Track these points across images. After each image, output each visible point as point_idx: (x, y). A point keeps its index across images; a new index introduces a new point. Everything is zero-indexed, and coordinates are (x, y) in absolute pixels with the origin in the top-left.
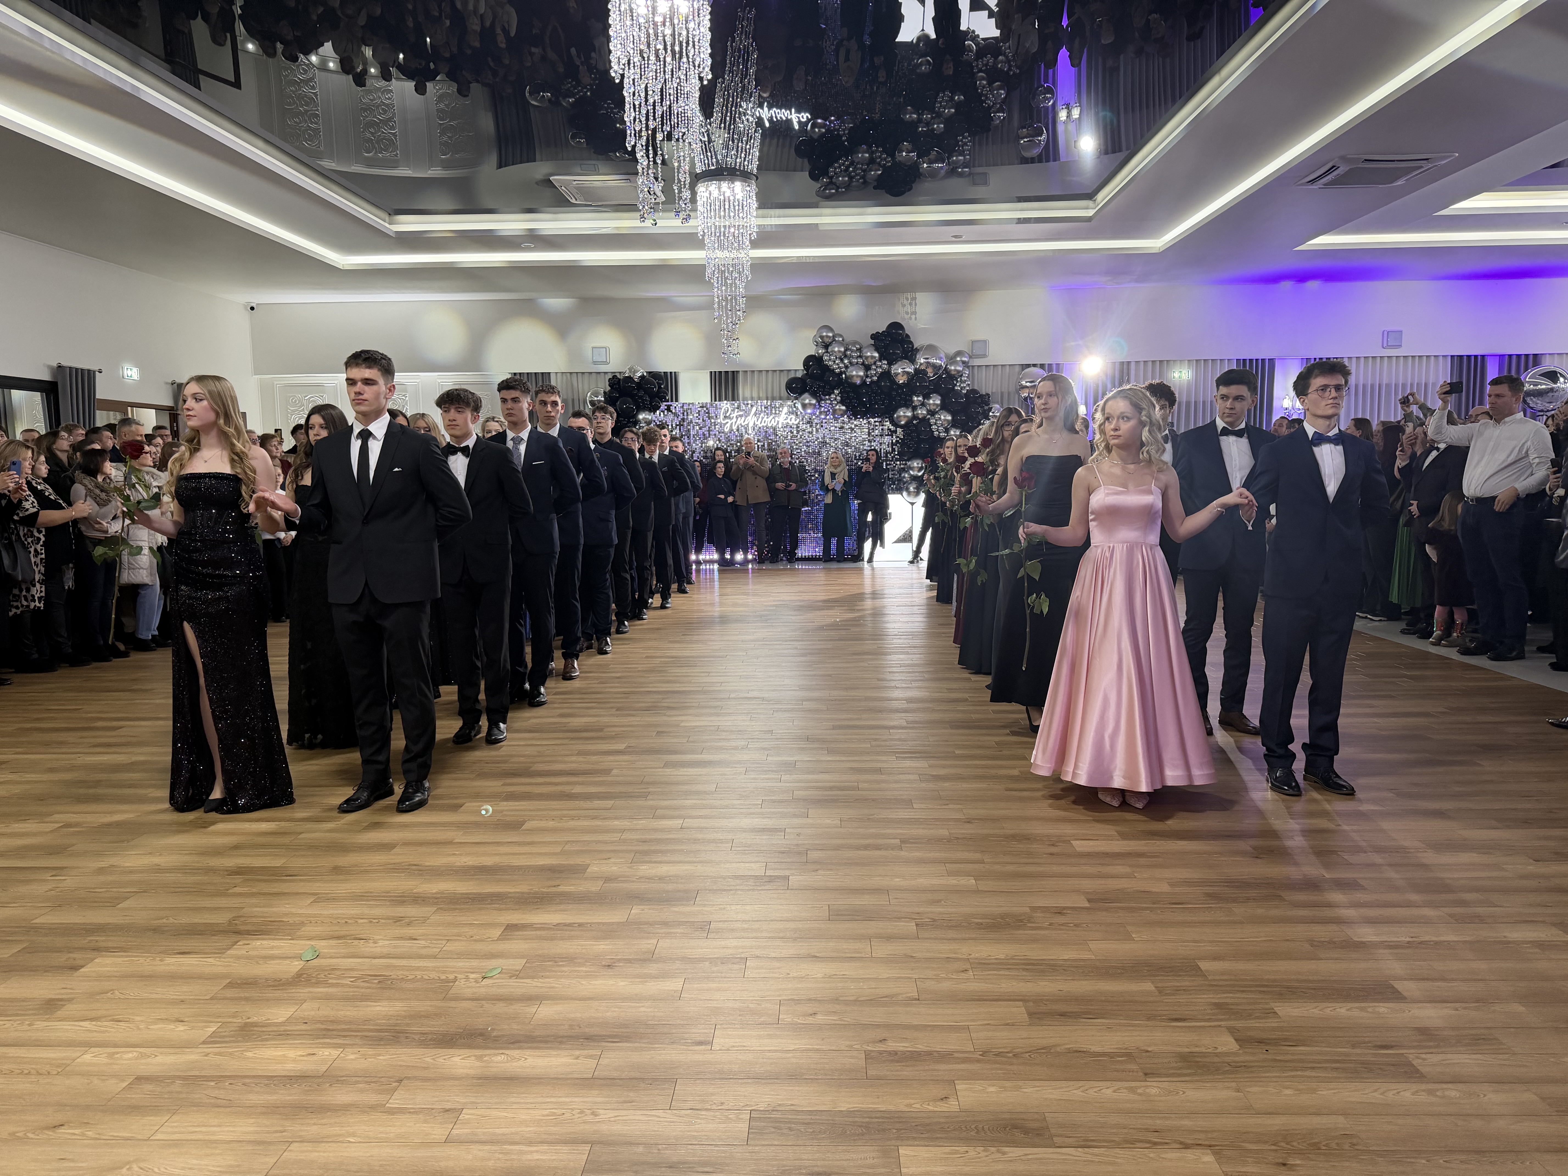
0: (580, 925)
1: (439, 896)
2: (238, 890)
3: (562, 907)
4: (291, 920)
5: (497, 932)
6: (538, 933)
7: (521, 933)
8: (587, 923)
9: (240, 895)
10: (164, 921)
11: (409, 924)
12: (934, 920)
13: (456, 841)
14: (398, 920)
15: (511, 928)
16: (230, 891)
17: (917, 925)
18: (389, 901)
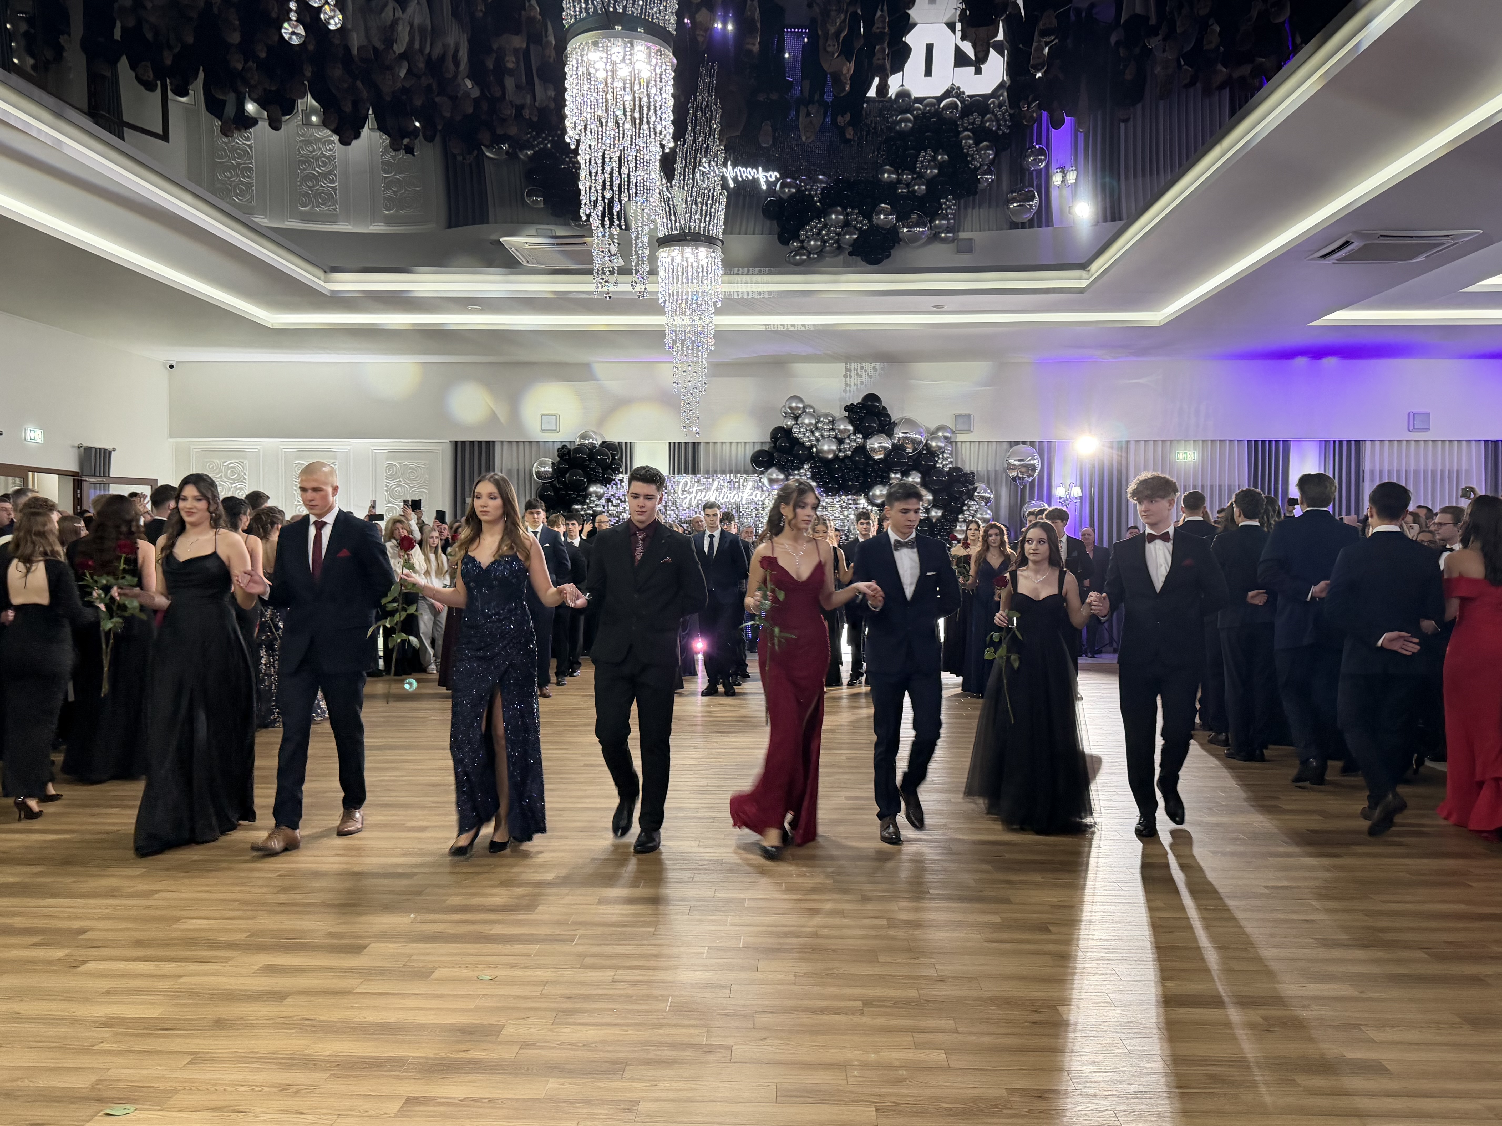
0: (490, 1101)
1: (333, 1059)
2: (105, 1046)
3: (472, 1077)
4: (162, 1086)
5: (396, 1106)
6: (442, 1109)
7: (422, 1108)
8: (500, 1099)
9: (108, 1052)
10: (19, 1083)
11: (296, 1093)
12: (897, 1104)
13: (357, 990)
14: (284, 1088)
15: (411, 1101)
16: (96, 1047)
17: (877, 1110)
18: (276, 1064)
